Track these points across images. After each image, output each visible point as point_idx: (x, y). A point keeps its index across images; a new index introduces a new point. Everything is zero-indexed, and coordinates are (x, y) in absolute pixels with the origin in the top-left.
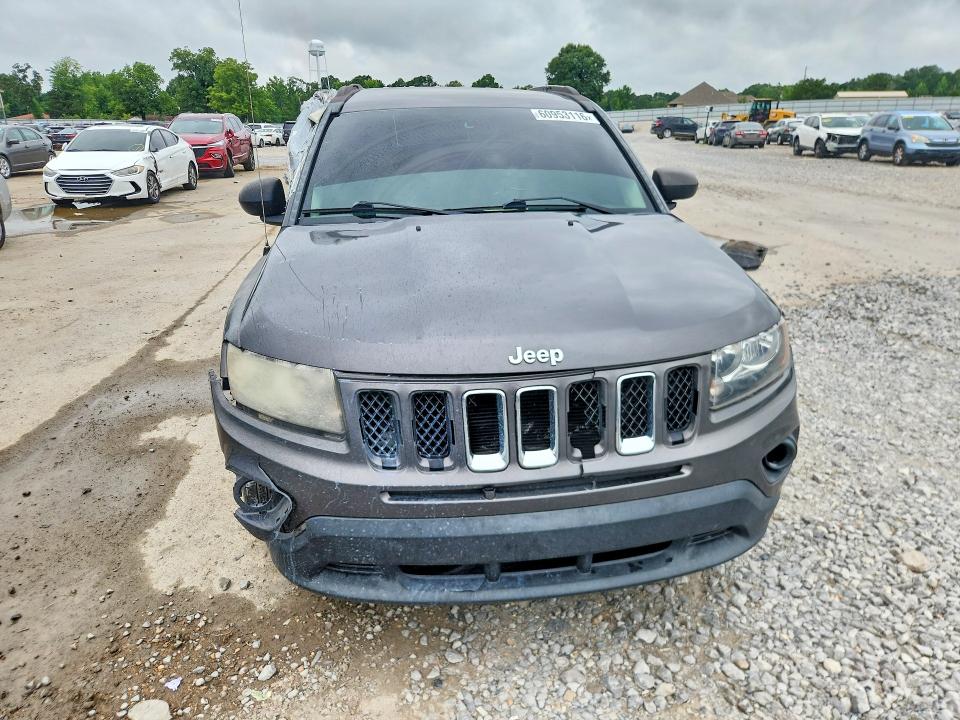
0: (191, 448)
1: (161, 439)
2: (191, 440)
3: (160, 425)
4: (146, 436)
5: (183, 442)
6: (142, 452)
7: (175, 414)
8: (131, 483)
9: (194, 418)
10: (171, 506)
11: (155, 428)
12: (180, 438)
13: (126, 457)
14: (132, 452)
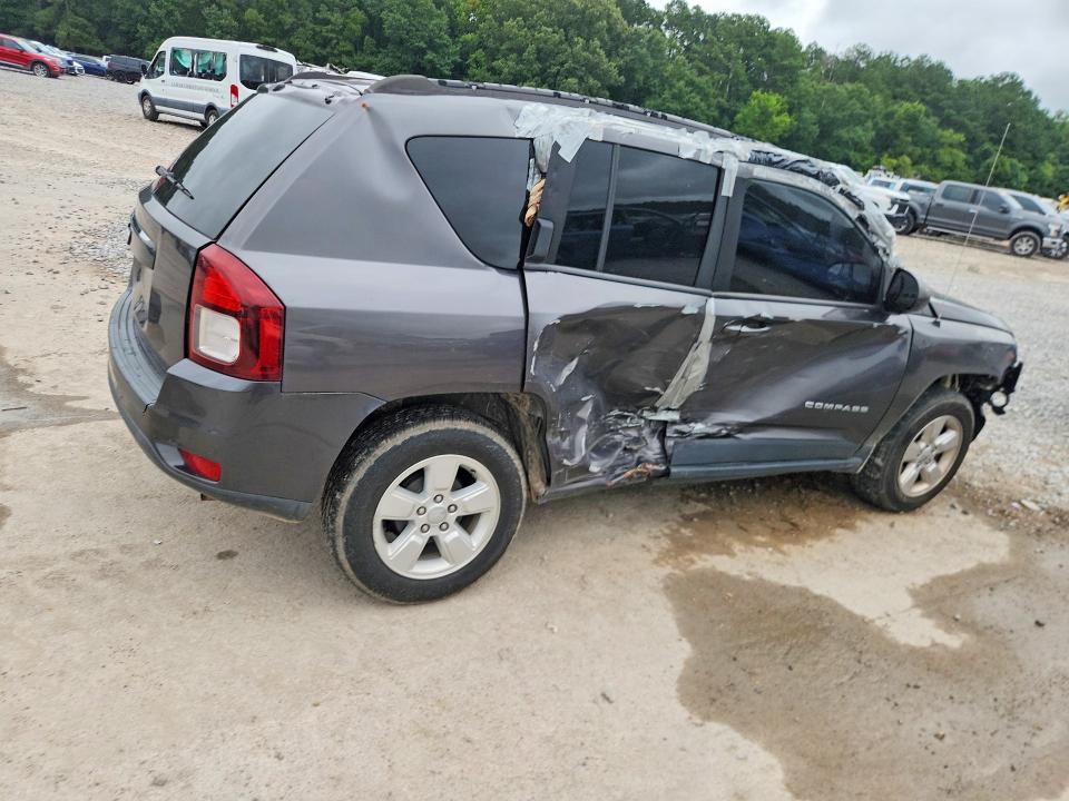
0: (914, 593)
1: (938, 626)
2: (909, 601)
3: (926, 643)
4: (954, 641)
5: (916, 606)
6: (969, 625)
7: (895, 646)
8: (994, 604)
9: (879, 623)
10: (970, 565)
11: (934, 644)
12: (918, 611)
13: (989, 632)
14: (979, 633)
